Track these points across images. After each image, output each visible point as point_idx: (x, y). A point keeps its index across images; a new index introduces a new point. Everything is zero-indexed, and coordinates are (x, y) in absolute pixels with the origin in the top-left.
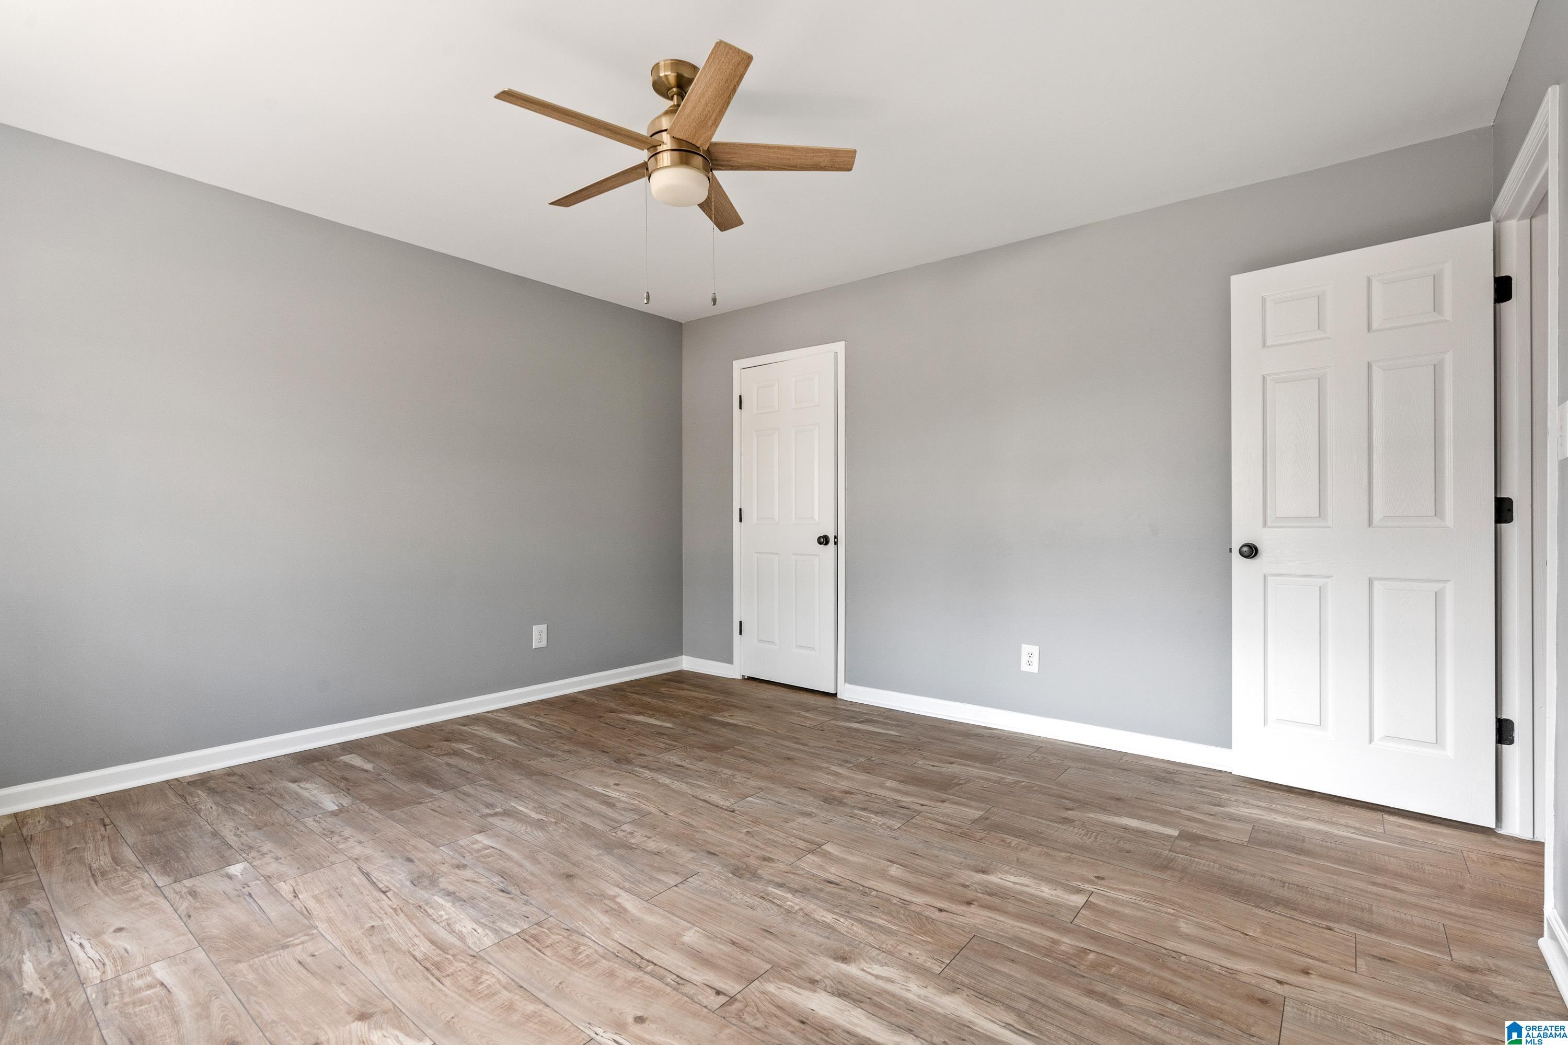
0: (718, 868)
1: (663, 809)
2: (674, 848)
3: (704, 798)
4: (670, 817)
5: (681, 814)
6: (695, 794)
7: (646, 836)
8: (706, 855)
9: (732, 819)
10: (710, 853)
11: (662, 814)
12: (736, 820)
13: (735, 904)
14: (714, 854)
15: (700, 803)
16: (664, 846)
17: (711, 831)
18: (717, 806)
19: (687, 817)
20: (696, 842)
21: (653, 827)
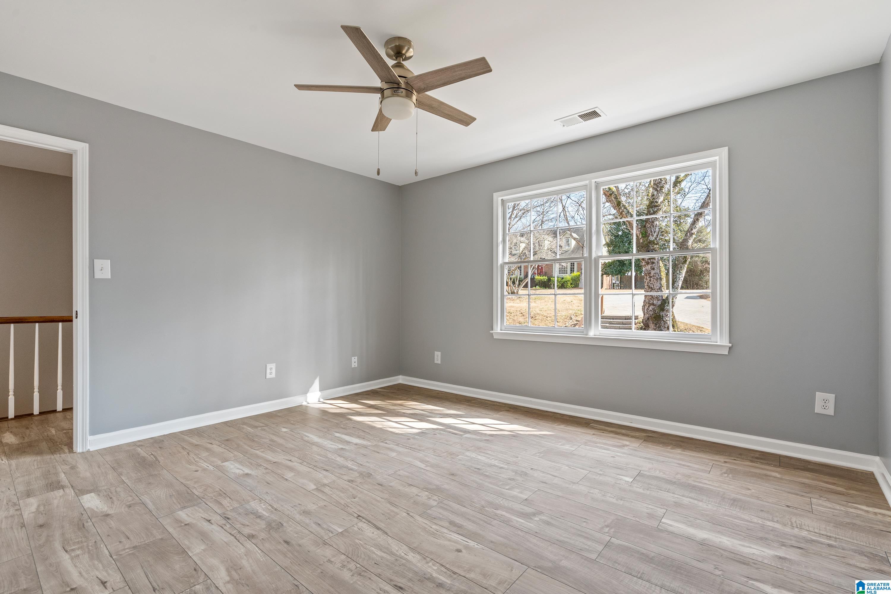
0: (378, 477)
1: (411, 519)
2: (401, 488)
3: (378, 531)
4: (405, 511)
5: (398, 514)
6: (384, 537)
7: (419, 496)
8: (384, 484)
9: (361, 509)
10: (381, 485)
11: (411, 514)
12: (359, 507)
13: (374, 463)
14: (379, 484)
15: (382, 525)
16: (408, 490)
17: (378, 499)
18: (369, 522)
19: (393, 511)
20: (388, 491)
21: (415, 503)
